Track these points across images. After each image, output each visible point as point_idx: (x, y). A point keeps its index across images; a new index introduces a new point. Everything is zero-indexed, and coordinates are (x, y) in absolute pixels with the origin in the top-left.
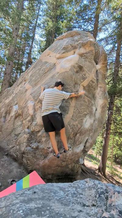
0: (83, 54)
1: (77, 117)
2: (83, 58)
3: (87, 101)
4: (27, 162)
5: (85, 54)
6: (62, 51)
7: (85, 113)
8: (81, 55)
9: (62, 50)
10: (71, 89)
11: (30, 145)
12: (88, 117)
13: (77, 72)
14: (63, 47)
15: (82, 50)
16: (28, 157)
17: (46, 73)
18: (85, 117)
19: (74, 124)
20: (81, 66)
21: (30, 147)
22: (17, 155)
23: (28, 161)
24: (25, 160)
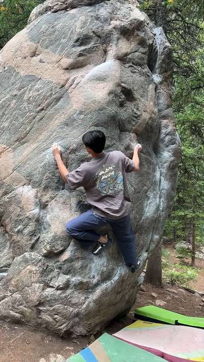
0: (126, 55)
2: (127, 65)
4: (55, 319)
5: (130, 56)
6: (74, 49)
8: (124, 60)
9: (74, 46)
11: (51, 285)
13: (121, 104)
14: (75, 38)
15: (123, 48)
16: (54, 309)
17: (43, 109)
21: (53, 287)
22: (22, 313)
23: (56, 316)
24: (49, 317)
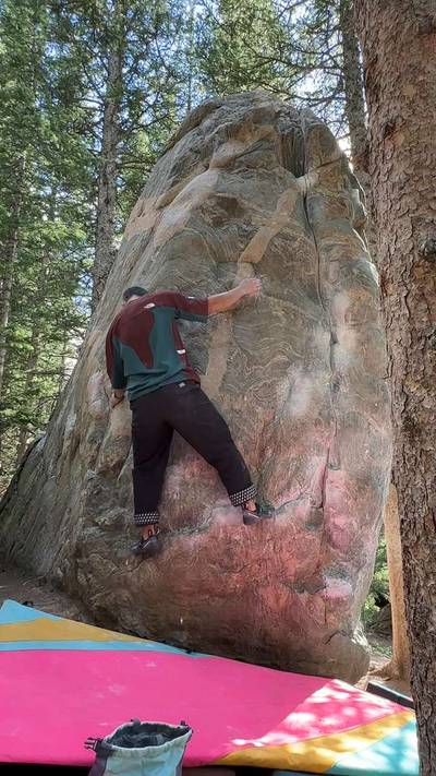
0: (235, 158)
1: (243, 380)
2: (235, 171)
3: (280, 314)
4: (88, 582)
5: (242, 158)
6: (169, 181)
7: (281, 358)
8: (228, 166)
9: (170, 177)
10: (203, 284)
11: (96, 520)
12: (295, 373)
13: (218, 223)
14: (172, 166)
15: (228, 150)
16: (88, 562)
18: (285, 374)
19: (237, 407)
20: (228, 198)
21: (97, 524)
24: (84, 576)
